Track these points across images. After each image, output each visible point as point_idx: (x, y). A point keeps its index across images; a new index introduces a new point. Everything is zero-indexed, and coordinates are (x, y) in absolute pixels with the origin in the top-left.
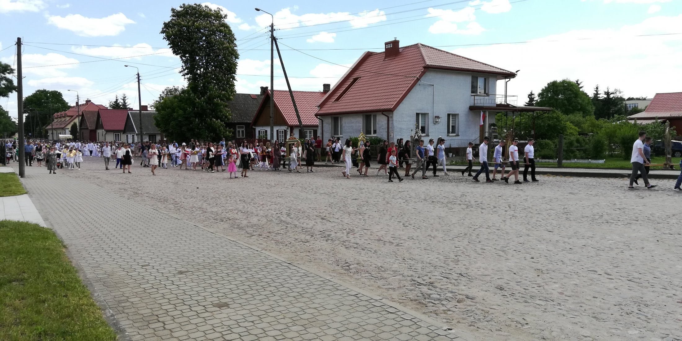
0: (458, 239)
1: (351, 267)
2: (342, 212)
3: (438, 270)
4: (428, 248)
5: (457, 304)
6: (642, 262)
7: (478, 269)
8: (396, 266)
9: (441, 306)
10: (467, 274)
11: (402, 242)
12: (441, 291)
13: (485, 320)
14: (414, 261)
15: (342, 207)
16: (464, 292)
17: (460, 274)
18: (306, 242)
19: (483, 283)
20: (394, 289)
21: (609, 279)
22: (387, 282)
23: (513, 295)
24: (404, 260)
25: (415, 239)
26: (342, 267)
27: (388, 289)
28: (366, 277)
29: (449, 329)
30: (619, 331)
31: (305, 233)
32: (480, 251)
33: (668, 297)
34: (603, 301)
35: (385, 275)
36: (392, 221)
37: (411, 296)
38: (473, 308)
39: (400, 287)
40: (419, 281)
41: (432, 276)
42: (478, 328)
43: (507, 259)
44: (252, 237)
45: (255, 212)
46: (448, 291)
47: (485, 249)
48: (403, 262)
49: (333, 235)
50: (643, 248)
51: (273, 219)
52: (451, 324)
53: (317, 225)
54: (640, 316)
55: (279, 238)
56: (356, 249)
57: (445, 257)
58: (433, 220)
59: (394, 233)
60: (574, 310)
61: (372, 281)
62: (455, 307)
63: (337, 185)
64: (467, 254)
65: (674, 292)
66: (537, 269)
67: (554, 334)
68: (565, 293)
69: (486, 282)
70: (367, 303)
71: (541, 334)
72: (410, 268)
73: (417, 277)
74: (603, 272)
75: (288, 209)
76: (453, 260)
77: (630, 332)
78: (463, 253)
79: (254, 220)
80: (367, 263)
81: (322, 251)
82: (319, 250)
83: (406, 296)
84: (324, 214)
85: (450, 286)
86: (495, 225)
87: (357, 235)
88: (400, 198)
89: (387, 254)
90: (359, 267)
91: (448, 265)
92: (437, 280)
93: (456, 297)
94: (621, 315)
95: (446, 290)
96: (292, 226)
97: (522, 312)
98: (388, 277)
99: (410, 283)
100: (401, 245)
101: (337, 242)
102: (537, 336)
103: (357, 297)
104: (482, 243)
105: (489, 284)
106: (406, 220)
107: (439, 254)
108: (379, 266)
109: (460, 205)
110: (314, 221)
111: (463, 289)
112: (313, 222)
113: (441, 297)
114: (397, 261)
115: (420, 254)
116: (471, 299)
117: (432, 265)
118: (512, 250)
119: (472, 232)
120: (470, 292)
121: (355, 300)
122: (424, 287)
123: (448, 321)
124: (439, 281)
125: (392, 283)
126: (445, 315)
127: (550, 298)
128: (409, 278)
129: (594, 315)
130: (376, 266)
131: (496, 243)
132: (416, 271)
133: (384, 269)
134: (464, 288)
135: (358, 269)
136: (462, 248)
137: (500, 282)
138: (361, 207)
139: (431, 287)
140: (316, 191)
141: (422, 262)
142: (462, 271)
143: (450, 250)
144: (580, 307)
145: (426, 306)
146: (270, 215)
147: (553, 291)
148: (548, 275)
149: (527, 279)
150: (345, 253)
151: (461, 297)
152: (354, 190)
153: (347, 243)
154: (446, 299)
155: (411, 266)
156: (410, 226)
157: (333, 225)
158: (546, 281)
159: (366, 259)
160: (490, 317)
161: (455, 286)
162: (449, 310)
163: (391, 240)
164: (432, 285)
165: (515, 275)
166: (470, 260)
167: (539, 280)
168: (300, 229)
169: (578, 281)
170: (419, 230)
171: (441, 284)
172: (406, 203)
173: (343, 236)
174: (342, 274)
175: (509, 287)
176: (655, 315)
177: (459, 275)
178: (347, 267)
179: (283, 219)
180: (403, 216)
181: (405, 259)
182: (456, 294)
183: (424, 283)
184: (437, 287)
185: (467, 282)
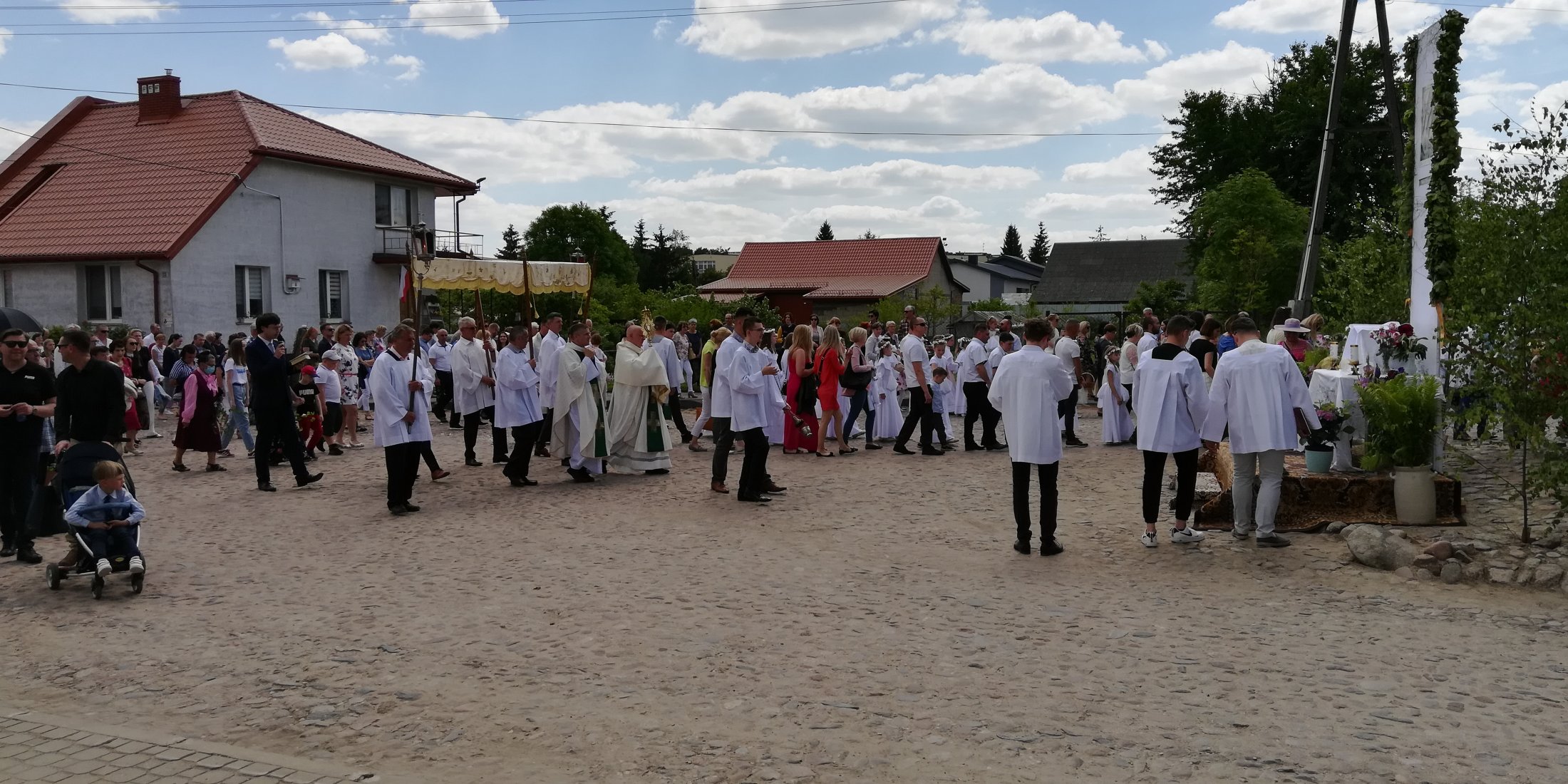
0: (368, 567)
1: (79, 675)
3: (323, 647)
4: (295, 598)
5: (379, 716)
6: (740, 568)
7: (422, 629)
8: (211, 653)
9: (340, 728)
10: (395, 644)
11: (223, 592)
12: (336, 695)
13: (446, 739)
14: (260, 634)
16: (393, 686)
17: (378, 648)
19: (435, 659)
20: (212, 712)
21: (686, 609)
22: (189, 696)
23: (502, 672)
24: (233, 637)
25: (256, 580)
26: (51, 680)
27: (195, 715)
28: (128, 695)
29: (366, 777)
30: (709, 708)
32: (422, 589)
33: (786, 627)
34: (677, 654)
35: (183, 682)
36: (190, 543)
37: (261, 721)
38: (418, 719)
39: (228, 705)
40: (278, 682)
41: (310, 664)
42: (431, 759)
43: (485, 599)
46: (353, 691)
47: (432, 584)
48: (230, 642)
50: (739, 542)
52: (368, 764)
54: (742, 671)
57: (340, 615)
58: (299, 531)
59: (196, 573)
60: (627, 683)
61: (146, 701)
62: (375, 724)
64: (391, 600)
65: (794, 617)
66: (549, 611)
67: (591, 738)
68: (607, 651)
69: (441, 656)
70: (141, 758)
71: (566, 744)
72: (252, 652)
73: (272, 671)
74: (674, 597)
76: (360, 618)
77: (728, 705)
78: (381, 598)
80: (127, 658)
83: (249, 723)
85: (356, 679)
86: (452, 526)
89: (182, 628)
90: (104, 673)
91: (349, 631)
92: (323, 670)
93: (374, 702)
94: (710, 676)
95: (350, 691)
97: (524, 707)
98: (191, 684)
99: (254, 688)
100: (220, 600)
102: (558, 749)
103: (108, 748)
104: (425, 570)
105: (448, 659)
106: (227, 536)
107: (324, 608)
108: (164, 661)
111: (390, 680)
113: (339, 709)
114: (215, 642)
115: (274, 616)
116: (411, 699)
117: (307, 637)
118: (493, 576)
119: (401, 547)
120: (407, 683)
121: (104, 758)
122: (292, 692)
123: (360, 759)
124: (329, 672)
125: (205, 698)
126: (351, 748)
127: (579, 667)
128: (251, 678)
129: (663, 685)
130: (154, 662)
131: (457, 565)
132: (266, 657)
133: (180, 667)
134: (391, 677)
135: (100, 678)
136: (378, 588)
137: (472, 651)
139: (309, 690)
141: (283, 635)
142: (383, 640)
143: (349, 596)
144: (637, 674)
145: (302, 737)
147: (582, 651)
148: (571, 619)
149: (529, 634)
150: (56, 641)
151: (386, 699)
154: (352, 711)
155: (252, 649)
156: (240, 551)
158: (569, 631)
159: (121, 649)
160: (457, 730)
161: (369, 677)
162: (361, 735)
163: (192, 591)
164: (312, 684)
165: (503, 630)
166: (401, 612)
167: (555, 633)
169: (629, 622)
170: (265, 560)
171: (334, 678)
174: (51, 697)
175: (492, 658)
176: (767, 665)
177: (377, 651)
178: (67, 677)
180: (219, 528)
181: (236, 633)
182: (374, 694)
183: (292, 682)
184: (325, 688)
185: (398, 663)
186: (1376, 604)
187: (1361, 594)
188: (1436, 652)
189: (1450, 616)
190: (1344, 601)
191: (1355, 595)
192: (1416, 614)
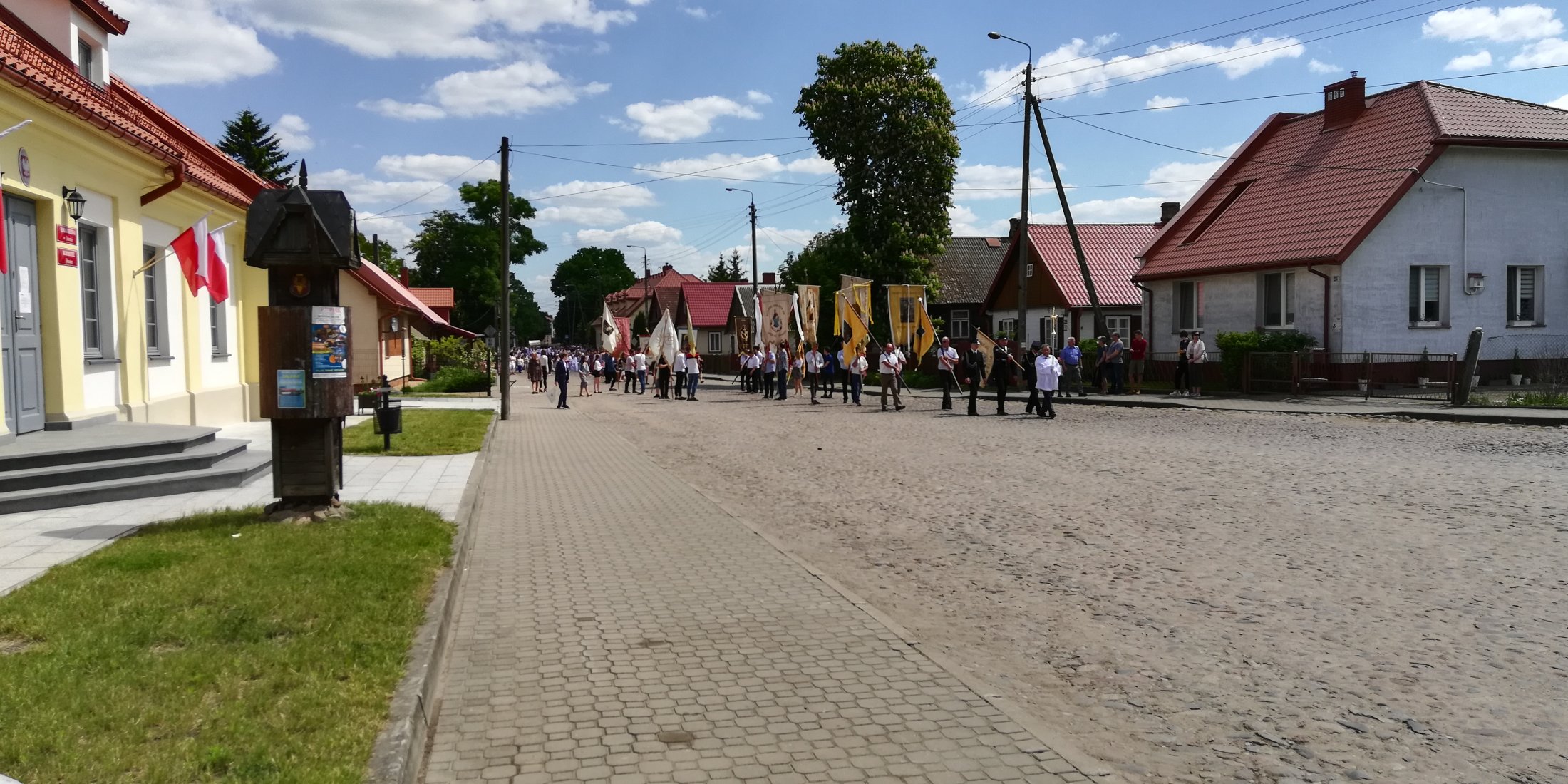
0: (1446, 614)
1: (1082, 669)
2: (1130, 521)
3: (1338, 703)
4: (1338, 635)
7: (1472, 713)
8: (1213, 679)
10: (1428, 723)
11: (1264, 611)
12: (1317, 769)
14: (1275, 669)
15: (1136, 508)
17: (1404, 722)
18: (993, 592)
20: (1174, 748)
22: (1164, 722)
24: (1245, 665)
25: (1307, 605)
26: (1057, 667)
27: (1157, 745)
28: (1109, 703)
31: (1004, 567)
32: (1500, 655)
35: (1167, 703)
36: (1262, 551)
39: (1197, 744)
40: (1262, 732)
41: (1309, 720)
44: (872, 570)
45: (911, 510)
46: (1342, 771)
47: (1519, 652)
48: (1238, 671)
49: (1076, 577)
51: (945, 530)
53: (1046, 549)
55: (932, 578)
56: (1121, 622)
57: (1378, 667)
58: (1386, 555)
59: (1249, 585)
61: (1122, 715)
63: (1152, 450)
64: (1452, 662)
72: (1252, 689)
73: (1263, 717)
75: (993, 504)
76: (1400, 676)
78: (1441, 657)
79: (899, 528)
80: (1131, 663)
81: (1023, 620)
82: (1017, 616)
84: (1079, 522)
85: (1354, 755)
87: (1141, 584)
88: (1315, 490)
89: (1201, 642)
90: (1102, 673)
91: (1377, 690)
92: (1320, 733)
95: (1338, 769)
96: (982, 548)
98: (1174, 709)
99: (1233, 733)
100: (1257, 619)
101: (1077, 598)
103: (1036, 758)
104: (1519, 632)
105: (1493, 764)
106: (1303, 550)
107: (1363, 654)
108: (1163, 674)
109: (1492, 515)
110: (1045, 539)
112: (1039, 542)
114: (1223, 666)
115: (1302, 651)
117: (1325, 686)
119: (1501, 595)
121: (1023, 769)
122: (1271, 751)
125: (1179, 729)
128: (1236, 720)
130: (1151, 673)
132: (1266, 698)
133: (1174, 686)
134: (1400, 767)
135: (1098, 678)
136: (1444, 643)
138: (1191, 510)
139: (1292, 753)
140: (1092, 464)
141: (1299, 675)
142: (1414, 713)
143: (1402, 645)
146: (942, 518)
150: (1085, 629)
152: (1194, 466)
153: (1102, 604)
155: (1256, 684)
156: (1307, 569)
157: (1087, 553)
159: (1133, 651)
161: (1373, 758)
163: (1235, 603)
164: (1300, 747)
166: (1457, 680)
168: (997, 557)
170: (1329, 583)
171: (1328, 747)
172: (1327, 505)
173: (1100, 582)
174: (1046, 686)
177: (1399, 725)
178: (1071, 668)
179: (968, 529)
180: (1300, 540)
181: (1251, 661)
183: (1276, 737)
184: (1311, 756)
185: (1421, 750)
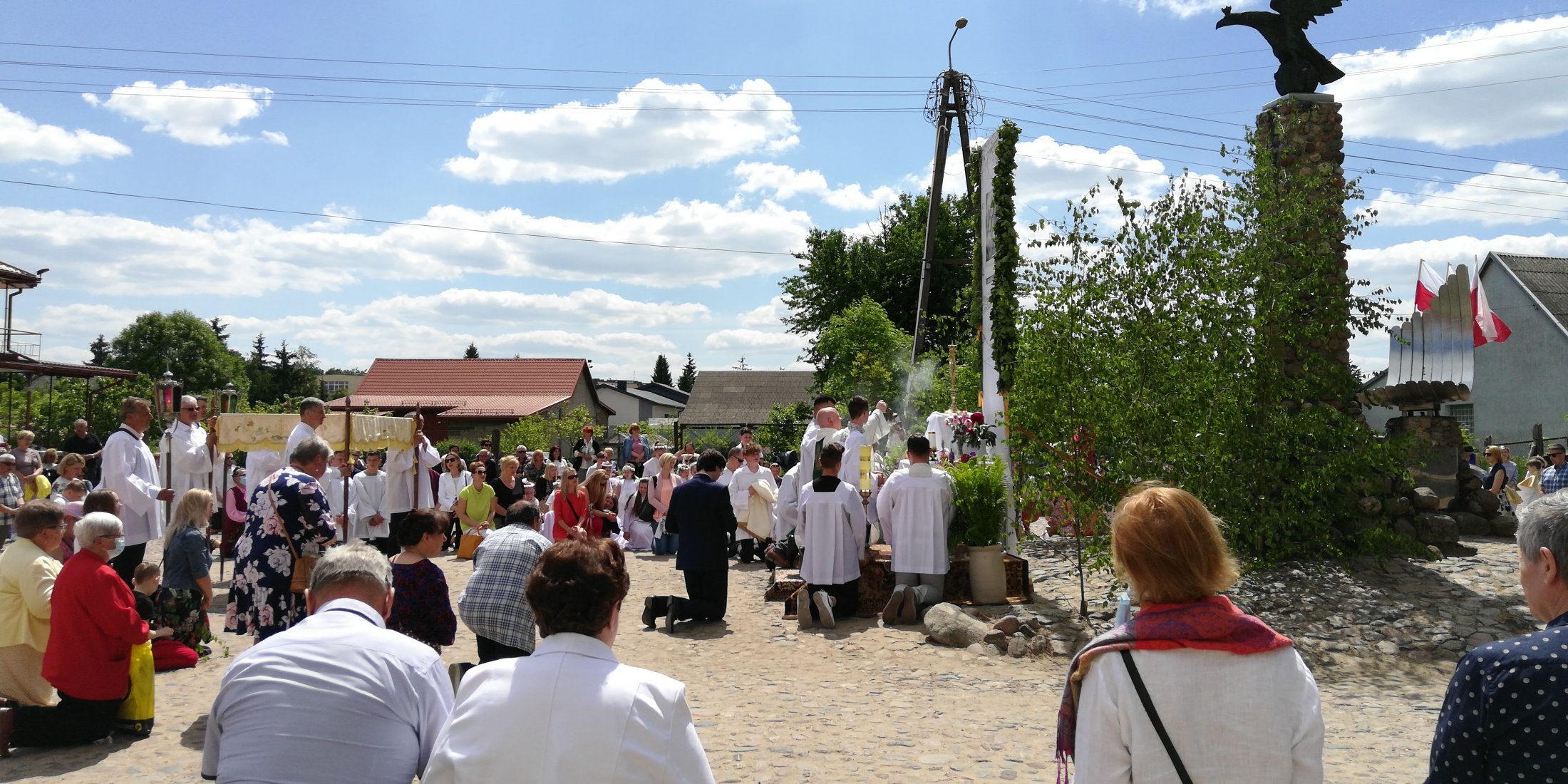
186: (947, 680)
187: (933, 671)
188: (997, 723)
189: (1014, 687)
190: (917, 679)
191: (928, 673)
192: (983, 687)
